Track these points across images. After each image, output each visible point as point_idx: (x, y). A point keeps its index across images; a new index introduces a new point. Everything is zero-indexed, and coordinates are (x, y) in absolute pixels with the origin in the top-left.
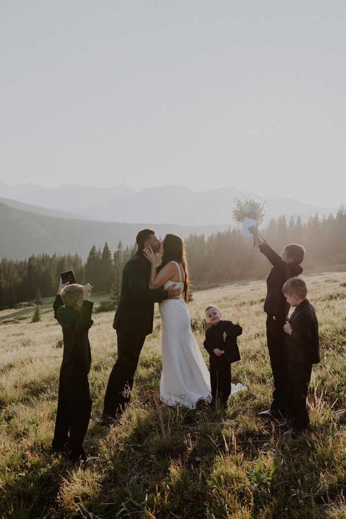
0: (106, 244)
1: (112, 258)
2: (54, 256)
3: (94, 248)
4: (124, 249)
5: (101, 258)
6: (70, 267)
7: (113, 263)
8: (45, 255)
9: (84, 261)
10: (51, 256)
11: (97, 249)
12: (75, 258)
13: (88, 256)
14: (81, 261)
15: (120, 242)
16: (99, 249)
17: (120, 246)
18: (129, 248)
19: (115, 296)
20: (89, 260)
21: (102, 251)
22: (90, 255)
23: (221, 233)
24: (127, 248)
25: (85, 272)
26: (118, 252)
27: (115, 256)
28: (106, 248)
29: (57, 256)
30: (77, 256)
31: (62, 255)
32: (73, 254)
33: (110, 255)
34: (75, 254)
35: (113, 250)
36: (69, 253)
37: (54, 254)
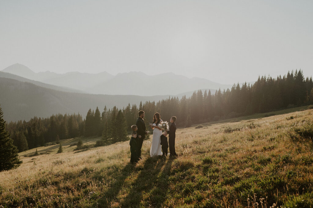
0: (97, 107)
1: (101, 116)
2: (65, 115)
3: (90, 110)
4: (108, 110)
5: (94, 116)
6: (75, 121)
7: (101, 119)
8: (60, 114)
9: (84, 118)
10: (64, 116)
11: (92, 111)
12: (78, 116)
13: (87, 115)
14: (81, 118)
15: (105, 107)
16: (93, 111)
17: (105, 109)
18: (111, 111)
19: (104, 138)
20: (87, 117)
21: (95, 112)
22: (88, 114)
23: (165, 100)
24: (109, 110)
25: (85, 124)
26: (104, 112)
27: (102, 115)
28: (97, 110)
29: (67, 115)
30: (79, 115)
31: (70, 115)
33: (99, 114)
34: (78, 114)
35: (101, 111)
36: (74, 113)
37: (65, 114)
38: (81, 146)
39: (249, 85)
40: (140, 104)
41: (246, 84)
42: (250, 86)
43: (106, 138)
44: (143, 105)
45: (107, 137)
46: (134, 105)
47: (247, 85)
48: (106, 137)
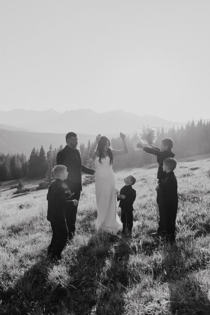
0: (42, 146)
1: (46, 155)
2: (8, 155)
3: (34, 149)
4: (53, 149)
5: (39, 155)
6: (19, 161)
7: (47, 159)
8: (2, 154)
9: (28, 158)
10: (6, 155)
11: (36, 150)
12: (22, 156)
13: (31, 154)
14: (25, 158)
15: (51, 145)
16: (38, 150)
17: (51, 148)
18: (57, 149)
19: (48, 180)
20: (31, 157)
21: (39, 151)
22: (32, 154)
23: (115, 139)
24: (56, 149)
25: (28, 164)
26: (49, 151)
27: (47, 154)
28: (42, 150)
29: (10, 154)
30: (23, 154)
31: (13, 154)
32: (20, 153)
33: (44, 154)
34: (22, 154)
35: (46, 150)
36: (18, 153)
37: (8, 153)
38: (22, 189)
39: (204, 121)
40: (88, 142)
41: (201, 120)
42: (206, 123)
43: (50, 180)
44: (91, 144)
45: (52, 178)
46: (82, 144)
47: (203, 122)
48: (50, 178)
